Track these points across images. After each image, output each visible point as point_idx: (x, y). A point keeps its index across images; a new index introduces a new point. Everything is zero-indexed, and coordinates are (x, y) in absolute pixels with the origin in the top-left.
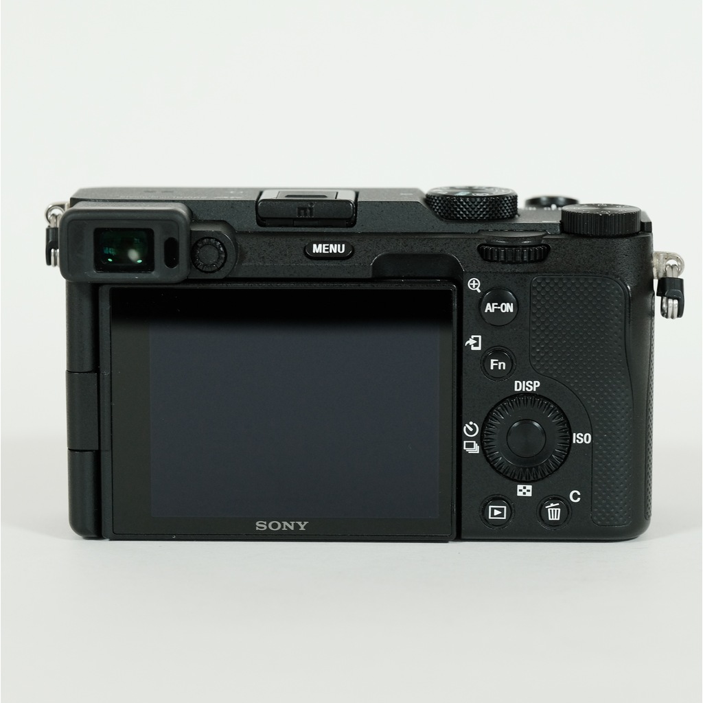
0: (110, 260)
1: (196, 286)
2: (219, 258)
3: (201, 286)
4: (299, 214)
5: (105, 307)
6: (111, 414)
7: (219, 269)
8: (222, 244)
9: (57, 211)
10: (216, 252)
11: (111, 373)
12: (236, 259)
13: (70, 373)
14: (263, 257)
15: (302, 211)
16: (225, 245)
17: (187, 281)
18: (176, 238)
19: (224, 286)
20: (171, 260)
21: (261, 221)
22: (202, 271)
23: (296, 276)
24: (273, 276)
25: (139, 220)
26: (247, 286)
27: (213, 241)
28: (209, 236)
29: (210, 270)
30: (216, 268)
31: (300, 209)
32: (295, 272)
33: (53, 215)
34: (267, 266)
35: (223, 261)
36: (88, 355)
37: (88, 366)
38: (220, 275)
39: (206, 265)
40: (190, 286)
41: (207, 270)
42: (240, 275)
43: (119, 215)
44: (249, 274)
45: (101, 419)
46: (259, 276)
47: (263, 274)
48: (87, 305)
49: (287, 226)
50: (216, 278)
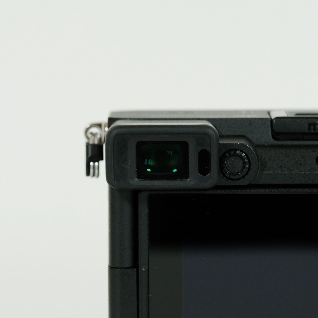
0: (149, 170)
1: (223, 192)
2: (244, 167)
3: (228, 192)
4: (309, 129)
5: (144, 211)
6: (148, 304)
7: (244, 177)
8: (246, 155)
9: (95, 130)
10: (242, 162)
11: (148, 268)
12: (258, 168)
13: (112, 268)
14: (281, 167)
15: (312, 127)
16: (249, 156)
17: (216, 187)
18: (208, 149)
19: (248, 191)
20: (204, 169)
21: (276, 135)
22: (229, 178)
23: (310, 182)
24: (291, 182)
25: (176, 134)
26: (267, 191)
27: (238, 152)
28: (234, 148)
29: (236, 178)
30: (241, 176)
31: (310, 125)
32: (309, 179)
33: (92, 133)
34: (285, 174)
35: (247, 170)
36: (128, 253)
37: (128, 262)
38: (244, 182)
39: (233, 173)
40: (219, 192)
41: (233, 177)
42: (262, 182)
43: (159, 129)
44: (270, 181)
45: (140, 309)
46: (278, 183)
47: (281, 181)
48: (127, 209)
49: (298, 140)
50: (241, 184)
